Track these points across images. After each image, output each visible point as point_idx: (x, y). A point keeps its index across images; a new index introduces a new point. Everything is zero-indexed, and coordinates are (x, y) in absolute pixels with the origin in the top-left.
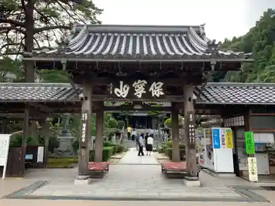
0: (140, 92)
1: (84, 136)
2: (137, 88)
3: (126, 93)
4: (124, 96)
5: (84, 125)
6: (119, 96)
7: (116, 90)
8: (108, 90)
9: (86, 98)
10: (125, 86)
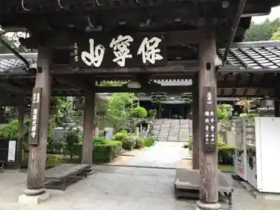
0: (122, 56)
1: (34, 128)
2: (117, 50)
3: (100, 59)
4: (97, 65)
5: (35, 111)
6: (89, 64)
7: (84, 54)
8: (72, 54)
9: (40, 70)
10: (98, 47)
